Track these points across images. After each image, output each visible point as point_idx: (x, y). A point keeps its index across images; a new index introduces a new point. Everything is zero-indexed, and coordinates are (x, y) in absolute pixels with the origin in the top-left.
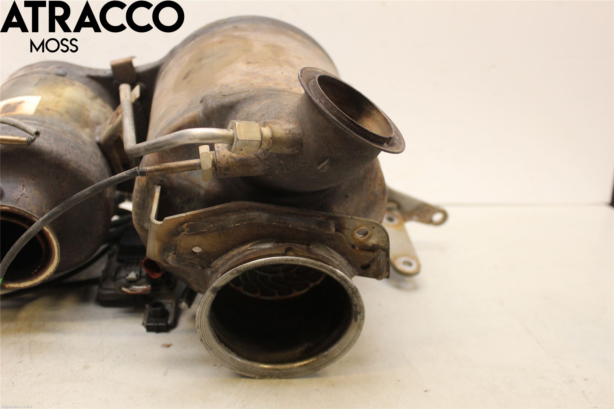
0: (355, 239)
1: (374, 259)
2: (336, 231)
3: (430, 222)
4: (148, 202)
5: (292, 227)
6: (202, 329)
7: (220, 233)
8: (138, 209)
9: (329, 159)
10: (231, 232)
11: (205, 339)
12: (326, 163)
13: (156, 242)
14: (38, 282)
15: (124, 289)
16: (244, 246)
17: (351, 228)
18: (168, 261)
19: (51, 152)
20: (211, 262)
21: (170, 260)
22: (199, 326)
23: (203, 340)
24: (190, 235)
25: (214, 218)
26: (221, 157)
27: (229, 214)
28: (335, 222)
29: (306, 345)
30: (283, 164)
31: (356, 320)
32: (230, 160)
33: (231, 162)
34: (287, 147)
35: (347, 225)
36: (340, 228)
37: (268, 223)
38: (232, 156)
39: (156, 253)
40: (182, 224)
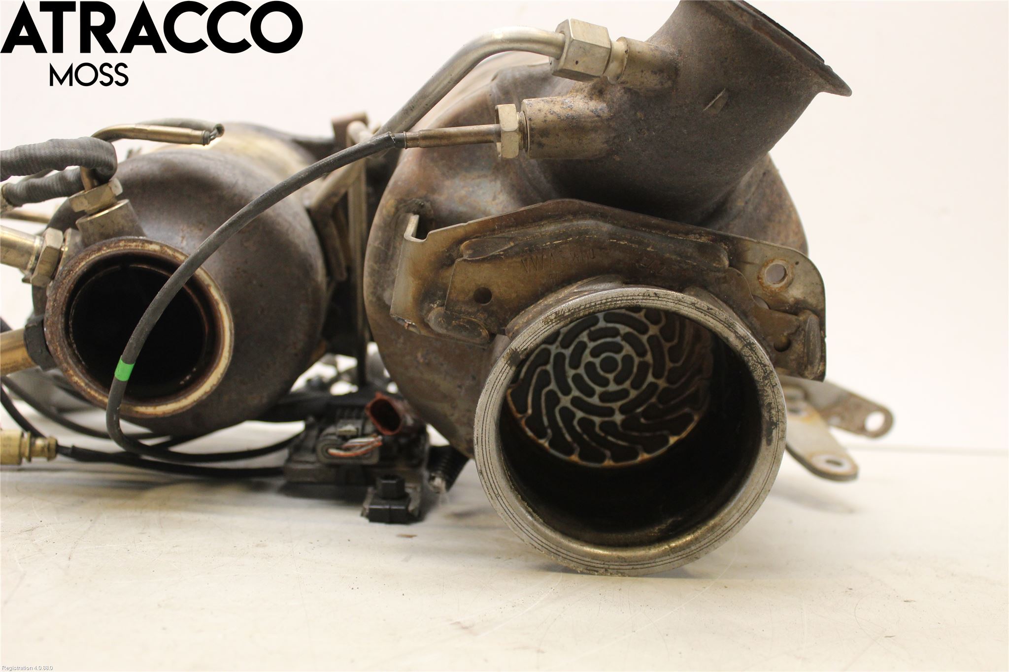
0: (764, 286)
1: (799, 327)
2: (730, 265)
3: (861, 430)
4: (395, 248)
5: (653, 250)
6: (484, 447)
7: (526, 260)
8: (376, 262)
9: (726, 90)
10: (545, 257)
11: (488, 472)
12: (720, 95)
13: (411, 279)
14: (189, 405)
15: (333, 451)
16: (566, 288)
17: (757, 261)
18: (428, 321)
19: (235, 185)
20: (505, 322)
21: (433, 318)
22: (480, 440)
23: (485, 474)
24: (472, 261)
25: (516, 230)
26: (534, 111)
27: (542, 223)
28: (729, 247)
29: (670, 521)
30: (643, 118)
31: (769, 442)
32: (550, 117)
33: (552, 121)
34: (652, 71)
35: (750, 256)
36: (738, 259)
37: (611, 240)
38: (554, 112)
39: (410, 304)
40: (460, 241)
